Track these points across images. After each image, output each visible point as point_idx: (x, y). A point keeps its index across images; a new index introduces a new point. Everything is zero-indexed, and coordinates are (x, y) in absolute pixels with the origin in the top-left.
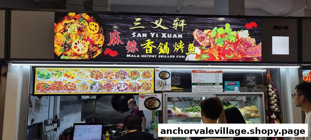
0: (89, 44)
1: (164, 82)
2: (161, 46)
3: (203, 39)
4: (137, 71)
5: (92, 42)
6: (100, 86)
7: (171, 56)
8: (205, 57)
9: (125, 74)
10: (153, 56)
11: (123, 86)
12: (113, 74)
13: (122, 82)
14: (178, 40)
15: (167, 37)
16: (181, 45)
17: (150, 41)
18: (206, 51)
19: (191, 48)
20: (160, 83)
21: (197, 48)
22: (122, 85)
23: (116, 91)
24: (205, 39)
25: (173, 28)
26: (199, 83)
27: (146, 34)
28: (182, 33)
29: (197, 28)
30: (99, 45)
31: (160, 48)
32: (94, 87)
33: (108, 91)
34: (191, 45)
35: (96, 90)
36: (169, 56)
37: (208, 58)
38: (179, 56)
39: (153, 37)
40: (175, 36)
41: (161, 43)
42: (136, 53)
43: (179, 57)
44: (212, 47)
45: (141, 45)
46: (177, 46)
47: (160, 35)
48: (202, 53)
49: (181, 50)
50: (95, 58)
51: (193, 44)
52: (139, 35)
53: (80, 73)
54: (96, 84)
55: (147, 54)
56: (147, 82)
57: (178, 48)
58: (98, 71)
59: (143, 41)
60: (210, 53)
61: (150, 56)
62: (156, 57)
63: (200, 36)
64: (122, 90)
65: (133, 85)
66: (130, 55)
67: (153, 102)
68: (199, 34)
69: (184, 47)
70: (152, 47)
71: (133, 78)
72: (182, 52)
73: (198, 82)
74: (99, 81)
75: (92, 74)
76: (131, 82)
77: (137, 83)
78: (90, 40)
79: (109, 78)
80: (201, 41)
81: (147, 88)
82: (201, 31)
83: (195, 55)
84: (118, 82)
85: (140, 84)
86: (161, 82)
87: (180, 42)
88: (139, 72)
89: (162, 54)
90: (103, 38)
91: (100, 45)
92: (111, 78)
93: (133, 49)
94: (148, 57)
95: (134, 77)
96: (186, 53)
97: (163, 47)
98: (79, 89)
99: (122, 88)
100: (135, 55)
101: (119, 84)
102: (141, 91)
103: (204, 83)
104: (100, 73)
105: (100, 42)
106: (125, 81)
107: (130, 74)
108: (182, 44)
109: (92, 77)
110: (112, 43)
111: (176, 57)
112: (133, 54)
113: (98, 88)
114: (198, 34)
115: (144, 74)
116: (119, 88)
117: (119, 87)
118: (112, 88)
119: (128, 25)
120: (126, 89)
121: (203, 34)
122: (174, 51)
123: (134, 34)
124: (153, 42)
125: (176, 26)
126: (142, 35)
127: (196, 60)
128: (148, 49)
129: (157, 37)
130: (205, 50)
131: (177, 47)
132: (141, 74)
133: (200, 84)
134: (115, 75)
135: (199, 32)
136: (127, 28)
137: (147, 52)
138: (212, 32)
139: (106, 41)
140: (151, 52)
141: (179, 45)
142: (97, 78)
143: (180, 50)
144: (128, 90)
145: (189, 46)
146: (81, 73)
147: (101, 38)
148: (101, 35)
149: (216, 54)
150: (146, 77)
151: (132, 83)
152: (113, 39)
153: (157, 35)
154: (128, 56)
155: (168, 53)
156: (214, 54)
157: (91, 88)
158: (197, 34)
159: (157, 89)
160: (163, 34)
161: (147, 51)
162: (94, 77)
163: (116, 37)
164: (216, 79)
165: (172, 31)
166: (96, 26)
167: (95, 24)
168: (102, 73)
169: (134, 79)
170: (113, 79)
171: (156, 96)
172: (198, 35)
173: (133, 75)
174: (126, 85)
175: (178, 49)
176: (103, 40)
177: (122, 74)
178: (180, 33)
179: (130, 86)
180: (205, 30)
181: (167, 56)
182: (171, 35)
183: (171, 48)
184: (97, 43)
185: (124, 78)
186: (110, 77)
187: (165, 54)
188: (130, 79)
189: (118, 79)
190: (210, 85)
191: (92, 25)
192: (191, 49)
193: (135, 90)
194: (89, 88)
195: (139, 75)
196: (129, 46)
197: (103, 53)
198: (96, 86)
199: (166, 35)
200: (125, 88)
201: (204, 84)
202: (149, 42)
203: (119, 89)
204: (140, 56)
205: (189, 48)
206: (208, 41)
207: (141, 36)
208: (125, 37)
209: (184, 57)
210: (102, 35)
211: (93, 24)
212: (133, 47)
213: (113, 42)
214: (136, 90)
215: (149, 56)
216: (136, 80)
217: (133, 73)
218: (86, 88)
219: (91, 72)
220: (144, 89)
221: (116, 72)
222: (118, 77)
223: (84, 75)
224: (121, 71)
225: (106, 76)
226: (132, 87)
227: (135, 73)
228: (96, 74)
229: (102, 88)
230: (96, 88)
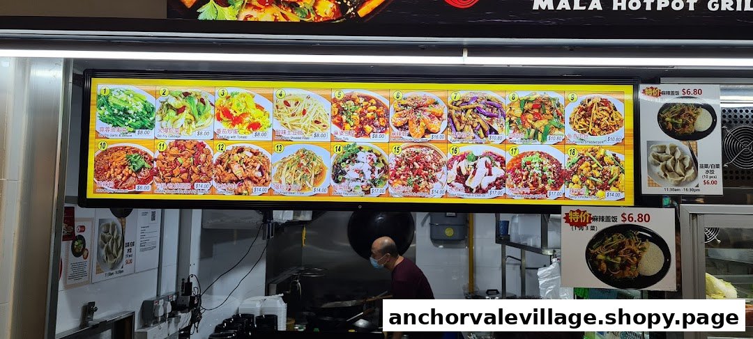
1: (683, 153)
4: (549, 99)
6: (378, 167)
9: (495, 112)
11: (482, 169)
12: (436, 109)
13: (478, 150)
20: (669, 158)
22: (481, 163)
23: (453, 192)
32: (351, 171)
33: (416, 190)
35: (359, 183)
53: (287, 103)
54: (358, 159)
56: (602, 152)
58: (368, 99)
64: (480, 190)
65: (529, 163)
67: (633, 247)
71: (533, 131)
74: (373, 141)
75: (342, 111)
76: (523, 149)
77: (549, 157)
79: (419, 130)
81: (599, 181)
84: (462, 150)
85: (565, 160)
86: (668, 151)
88: (562, 103)
92: (428, 132)
95: (537, 125)
98: (283, 178)
99: (480, 179)
101: (463, 157)
102: (571, 195)
104: (378, 104)
106: (493, 145)
107: (518, 112)
109: (340, 124)
113: (368, 175)
115: (585, 111)
116: (467, 176)
117: (464, 172)
118: (434, 180)
120: (500, 183)
132: (570, 111)
134: (445, 116)
142: (362, 129)
144: (506, 190)
146: (292, 103)
150: (597, 129)
151: (524, 154)
157: (338, 174)
159: (651, 184)
162: (347, 126)
168: (384, 106)
169: (535, 137)
170: (439, 137)
171: (647, 218)
173: (530, 116)
174: (498, 164)
177: (477, 111)
179: (517, 171)
185: (487, 128)
186: (422, 123)
188: (517, 138)
189: (459, 134)
193: (543, 191)
194: (329, 173)
195: (560, 116)
198: (357, 166)
200: (492, 179)
203: (467, 183)
214: (547, 187)
216: (544, 139)
217: (530, 105)
218: (316, 176)
219: (334, 101)
220: (585, 187)
221: (450, 101)
222: (462, 127)
223: (304, 112)
224: (475, 99)
225: (404, 119)
226: (525, 173)
227: (540, 107)
228: (360, 109)
229: (385, 176)
230: (357, 176)
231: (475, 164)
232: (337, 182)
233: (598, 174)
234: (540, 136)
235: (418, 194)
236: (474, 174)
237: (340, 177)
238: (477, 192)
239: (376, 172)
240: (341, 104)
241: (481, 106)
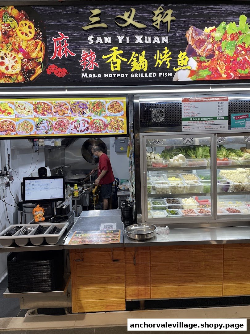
0: (23, 57)
2: (134, 57)
3: (201, 43)
4: (101, 102)
5: (26, 53)
6: (50, 125)
7: (150, 75)
8: (204, 74)
9: (85, 107)
10: (122, 75)
11: (82, 125)
12: (66, 106)
13: (80, 119)
14: (161, 47)
15: (145, 43)
16: (166, 56)
17: (117, 50)
18: (207, 64)
19: (182, 59)
21: (191, 58)
22: (81, 123)
23: (73, 132)
24: (206, 44)
25: (154, 24)
26: (193, 118)
27: (110, 38)
28: (169, 35)
29: (192, 24)
30: (37, 58)
31: (133, 61)
32: (41, 126)
34: (182, 55)
35: (44, 130)
36: (148, 75)
37: (209, 76)
38: (163, 74)
39: (121, 42)
40: (157, 40)
41: (134, 53)
42: (96, 71)
43: (163, 76)
44: (216, 56)
45: (104, 57)
46: (160, 57)
47: (133, 39)
48: (200, 67)
49: (167, 63)
50: (33, 80)
51: (185, 53)
52: (99, 40)
53: (19, 106)
54: (43, 123)
55: (112, 73)
56: (117, 118)
57: (162, 60)
58: (45, 103)
59: (105, 50)
60: (213, 66)
61: (118, 75)
62: (126, 76)
63: (197, 38)
64: (81, 131)
65: (96, 122)
66: (86, 74)
68: (196, 35)
69: (171, 58)
70: (121, 60)
72: (168, 67)
73: (191, 116)
74: (47, 117)
75: (36, 108)
76: (93, 118)
77: (102, 120)
78: (23, 51)
79: (61, 113)
80: (199, 48)
81: (117, 127)
82: (199, 30)
83: (188, 72)
84: (75, 119)
85: (107, 121)
87: (164, 50)
88: (105, 103)
89: (136, 71)
90: (43, 46)
91: (40, 58)
92: (64, 114)
93: (92, 64)
94: (114, 77)
95: (97, 111)
96: (174, 69)
97: (138, 58)
98: (20, 130)
99: (81, 128)
100: (94, 75)
101: (76, 121)
102: (109, 131)
103: (201, 118)
104: (48, 105)
105: (38, 53)
106: (85, 117)
107: (92, 107)
108: (168, 53)
109: (37, 112)
110: (57, 55)
111: (158, 75)
112: (92, 72)
113: (47, 127)
114: (194, 35)
115: (112, 106)
116: (77, 127)
117: (76, 126)
118: (67, 128)
119: (81, 23)
120: (87, 129)
121: (203, 35)
122: (155, 66)
123: (90, 38)
124: (121, 52)
125: (158, 22)
126: (103, 40)
127: (190, 79)
128: (115, 63)
129: (128, 42)
130: (204, 62)
131: (159, 59)
132: (107, 106)
133: (194, 119)
134: (69, 108)
135: (196, 31)
136: (79, 29)
137: (113, 69)
138: (217, 31)
139: (48, 52)
140: (119, 69)
141: (163, 55)
142: (44, 113)
143: (164, 64)
144: (89, 131)
145: (180, 56)
146: (21, 106)
147: (39, 48)
148: (39, 42)
149: (221, 69)
150: (115, 111)
151: (94, 120)
152: (59, 48)
153: (128, 38)
154: (84, 75)
155: (145, 70)
156: (219, 69)
157: (37, 128)
158: (192, 35)
160: (137, 37)
161: (112, 66)
162: (39, 113)
163: (63, 44)
164: (219, 110)
165: (151, 31)
166: (30, 27)
167: (29, 23)
168: (50, 106)
169: (97, 114)
170: (68, 115)
172: (195, 37)
173: (95, 108)
174: (87, 123)
175: (161, 63)
176: (43, 51)
177: (80, 106)
178: (165, 34)
179: (92, 125)
180: (206, 28)
181: (144, 75)
182: (150, 38)
183: (151, 60)
184: (34, 55)
185: (82, 112)
186: (62, 111)
187: (142, 71)
188: (92, 115)
189: (74, 114)
190: (209, 120)
191: (24, 25)
192: (183, 61)
193: (100, 131)
194: (34, 127)
195: (104, 108)
196: (85, 58)
197: (44, 72)
198: (43, 125)
199: (143, 39)
200: (85, 128)
201: (200, 119)
202: (116, 52)
203: (77, 129)
204: (103, 75)
205: (180, 59)
206: (210, 46)
207: (102, 42)
208: (77, 43)
209: (171, 76)
210: (41, 42)
211: (26, 24)
212: (91, 60)
213: (59, 54)
214: (101, 129)
215: (116, 76)
216: (100, 115)
217: (95, 104)
218: (30, 128)
219: (34, 104)
220: (113, 129)
221: (70, 103)
222: (75, 112)
223: (25, 108)
224: (78, 103)
225: (57, 110)
226: (95, 126)
227: (98, 105)
228: (42, 107)
229: (52, 128)
230: (43, 128)
231: (79, 124)
232: (37, 130)
233: (116, 125)
234: (99, 114)
235: (63, 133)
236: (79, 126)
237: (38, 129)
238: (81, 132)
239: (49, 127)
240: (36, 105)
241: (80, 105)
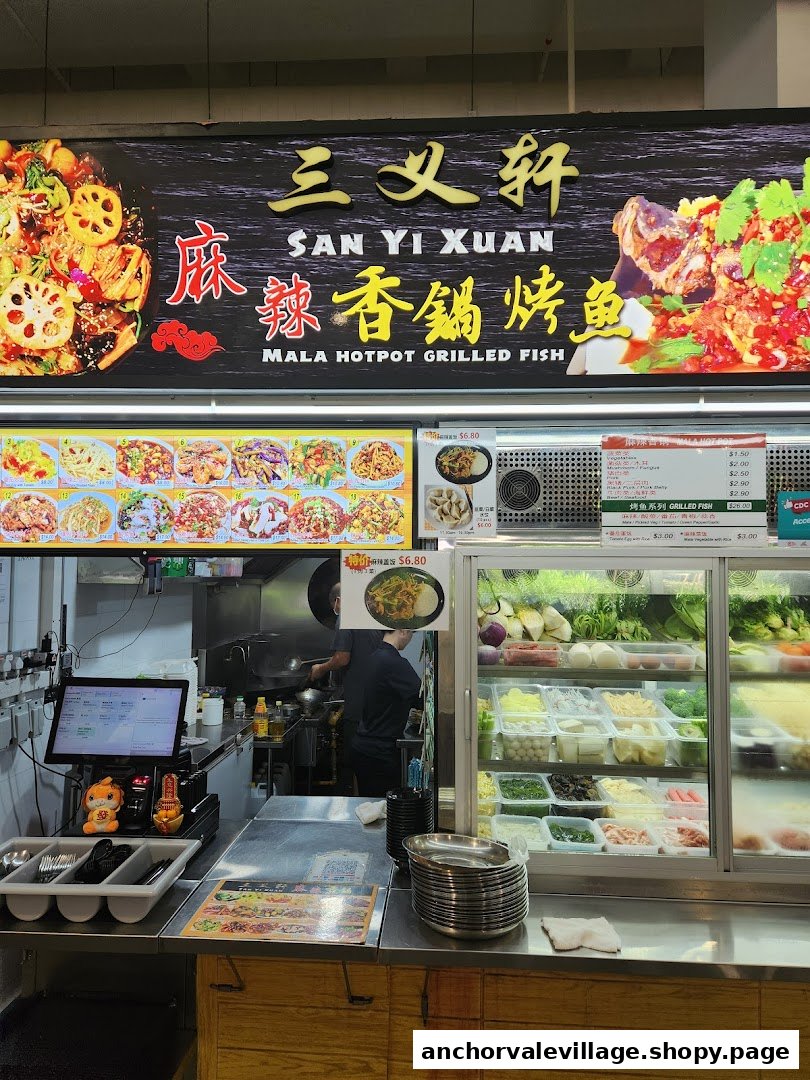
0: (79, 298)
1: (459, 496)
2: (436, 299)
3: (668, 249)
4: (331, 444)
5: (91, 286)
6: (163, 514)
7: (490, 355)
8: (679, 353)
9: (278, 458)
10: (396, 356)
11: (265, 515)
12: (220, 455)
13: (261, 495)
14: (527, 266)
15: (472, 253)
16: (545, 293)
17: (382, 276)
18: (688, 320)
19: (600, 303)
20: (444, 503)
21: (632, 302)
22: (264, 509)
23: (236, 536)
24: (684, 253)
25: (505, 191)
26: (639, 502)
27: (359, 238)
28: (555, 225)
29: (637, 191)
30: (124, 301)
31: (431, 309)
32: (136, 516)
33: (200, 536)
34: (600, 291)
35: (145, 530)
36: (482, 354)
37: (696, 359)
38: (535, 352)
39: (393, 250)
40: (513, 242)
41: (436, 286)
42: (310, 342)
43: (535, 358)
44: (719, 295)
45: (337, 298)
46: (522, 297)
47: (435, 241)
48: (663, 330)
49: (546, 317)
50: (108, 368)
51: (611, 285)
52: (324, 245)
53: (72, 451)
54: (143, 505)
55: (363, 347)
56: (382, 496)
57: (529, 307)
58: (152, 445)
59: (343, 275)
60: (711, 328)
61: (382, 356)
62: (409, 359)
63: (652, 236)
64: (264, 535)
65: (312, 508)
66: (278, 352)
67: (409, 589)
68: (651, 226)
69: (561, 302)
70: (391, 305)
71: (315, 476)
72: (551, 329)
73: (631, 495)
74: (158, 487)
75: (127, 458)
76: (304, 493)
77: (331, 502)
78: (83, 278)
79: (204, 476)
80: (659, 266)
81: (380, 525)
82: (660, 208)
83: (624, 347)
84: (244, 497)
85: (348, 506)
86: (445, 495)
87: (539, 275)
88: (344, 447)
89: (441, 344)
90: (145, 264)
91: (133, 300)
92: (212, 478)
93: (296, 321)
94: (370, 360)
95: (319, 470)
96: (572, 336)
97: (449, 303)
98: (69, 526)
99: (264, 524)
100: (303, 354)
101: (247, 503)
102: (352, 539)
103: (668, 503)
104: (163, 451)
105: (129, 286)
106: (275, 490)
107: (301, 457)
108: (550, 285)
109: (125, 471)
110: (187, 290)
111: (515, 355)
112: (296, 346)
113: (154, 521)
114: (641, 224)
115: (367, 457)
116: (250, 522)
117: (248, 518)
118: (219, 525)
119: (268, 193)
120: (282, 528)
121: (672, 225)
122: (507, 327)
123: (296, 238)
124: (394, 282)
125: (520, 184)
126: (337, 245)
127: (627, 370)
128: (371, 317)
129: (417, 250)
130: (679, 313)
131: (522, 303)
132: (352, 456)
133: (643, 506)
134: (229, 462)
135: (648, 211)
136: (260, 210)
137: (364, 336)
138: (723, 211)
139: (161, 282)
140: (384, 334)
141: (535, 290)
142: (148, 476)
143: (538, 319)
144: (289, 535)
145: (591, 294)
146: (77, 451)
147: (132, 269)
148: (130, 252)
149: (740, 337)
150: (377, 473)
151: (307, 499)
152: (195, 270)
153: (417, 238)
154: (271, 355)
155: (473, 339)
156: (731, 335)
157: (124, 521)
158: (635, 226)
159: (427, 527)
160: (447, 233)
161: (363, 326)
162: (133, 473)
163: (208, 257)
164: (734, 479)
165: (496, 213)
166: (107, 206)
167: (105, 193)
168: (169, 453)
169: (318, 480)
170: (223, 483)
171: (423, 560)
172: (645, 233)
173: (312, 461)
174: (281, 509)
175: (526, 316)
176: (146, 277)
177: (261, 456)
178: (542, 225)
179: (300, 516)
180: (684, 202)
181: (468, 354)
182: (490, 237)
183: (492, 308)
184: (113, 292)
185: (270, 474)
186: (207, 470)
187: (461, 343)
188: (300, 483)
189: (243, 480)
190: (697, 510)
191: (90, 198)
192: (601, 310)
193: (325, 535)
194: (115, 519)
195: (342, 461)
196: (276, 302)
197: (144, 343)
198: (142, 512)
199: (468, 241)
200: (275, 524)
201: (667, 506)
202: (376, 282)
203: (251, 528)
204: (331, 356)
205: (593, 304)
206: (698, 262)
207: (331, 251)
208: (253, 256)
209: (561, 358)
210: (138, 251)
211: (95, 197)
212: (295, 307)
213: (195, 287)
214: (329, 531)
215: (375, 357)
216: (326, 484)
217: (312, 451)
218: (101, 523)
219: (120, 447)
220: (366, 532)
221: (234, 447)
222: (245, 473)
223: (89, 460)
224: (258, 444)
225: (189, 466)
226: (307, 518)
227: (321, 452)
228: (145, 456)
229: (171, 523)
230: (142, 522)
231: (258, 511)
232: (123, 528)
233: (378, 518)
234: (322, 481)
235: (203, 540)
236: (258, 519)
237: (126, 524)
238: (261, 537)
239: (161, 519)
240: (126, 451)
241: (265, 452)
